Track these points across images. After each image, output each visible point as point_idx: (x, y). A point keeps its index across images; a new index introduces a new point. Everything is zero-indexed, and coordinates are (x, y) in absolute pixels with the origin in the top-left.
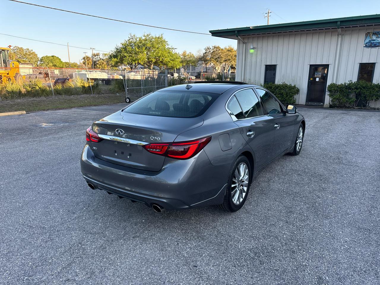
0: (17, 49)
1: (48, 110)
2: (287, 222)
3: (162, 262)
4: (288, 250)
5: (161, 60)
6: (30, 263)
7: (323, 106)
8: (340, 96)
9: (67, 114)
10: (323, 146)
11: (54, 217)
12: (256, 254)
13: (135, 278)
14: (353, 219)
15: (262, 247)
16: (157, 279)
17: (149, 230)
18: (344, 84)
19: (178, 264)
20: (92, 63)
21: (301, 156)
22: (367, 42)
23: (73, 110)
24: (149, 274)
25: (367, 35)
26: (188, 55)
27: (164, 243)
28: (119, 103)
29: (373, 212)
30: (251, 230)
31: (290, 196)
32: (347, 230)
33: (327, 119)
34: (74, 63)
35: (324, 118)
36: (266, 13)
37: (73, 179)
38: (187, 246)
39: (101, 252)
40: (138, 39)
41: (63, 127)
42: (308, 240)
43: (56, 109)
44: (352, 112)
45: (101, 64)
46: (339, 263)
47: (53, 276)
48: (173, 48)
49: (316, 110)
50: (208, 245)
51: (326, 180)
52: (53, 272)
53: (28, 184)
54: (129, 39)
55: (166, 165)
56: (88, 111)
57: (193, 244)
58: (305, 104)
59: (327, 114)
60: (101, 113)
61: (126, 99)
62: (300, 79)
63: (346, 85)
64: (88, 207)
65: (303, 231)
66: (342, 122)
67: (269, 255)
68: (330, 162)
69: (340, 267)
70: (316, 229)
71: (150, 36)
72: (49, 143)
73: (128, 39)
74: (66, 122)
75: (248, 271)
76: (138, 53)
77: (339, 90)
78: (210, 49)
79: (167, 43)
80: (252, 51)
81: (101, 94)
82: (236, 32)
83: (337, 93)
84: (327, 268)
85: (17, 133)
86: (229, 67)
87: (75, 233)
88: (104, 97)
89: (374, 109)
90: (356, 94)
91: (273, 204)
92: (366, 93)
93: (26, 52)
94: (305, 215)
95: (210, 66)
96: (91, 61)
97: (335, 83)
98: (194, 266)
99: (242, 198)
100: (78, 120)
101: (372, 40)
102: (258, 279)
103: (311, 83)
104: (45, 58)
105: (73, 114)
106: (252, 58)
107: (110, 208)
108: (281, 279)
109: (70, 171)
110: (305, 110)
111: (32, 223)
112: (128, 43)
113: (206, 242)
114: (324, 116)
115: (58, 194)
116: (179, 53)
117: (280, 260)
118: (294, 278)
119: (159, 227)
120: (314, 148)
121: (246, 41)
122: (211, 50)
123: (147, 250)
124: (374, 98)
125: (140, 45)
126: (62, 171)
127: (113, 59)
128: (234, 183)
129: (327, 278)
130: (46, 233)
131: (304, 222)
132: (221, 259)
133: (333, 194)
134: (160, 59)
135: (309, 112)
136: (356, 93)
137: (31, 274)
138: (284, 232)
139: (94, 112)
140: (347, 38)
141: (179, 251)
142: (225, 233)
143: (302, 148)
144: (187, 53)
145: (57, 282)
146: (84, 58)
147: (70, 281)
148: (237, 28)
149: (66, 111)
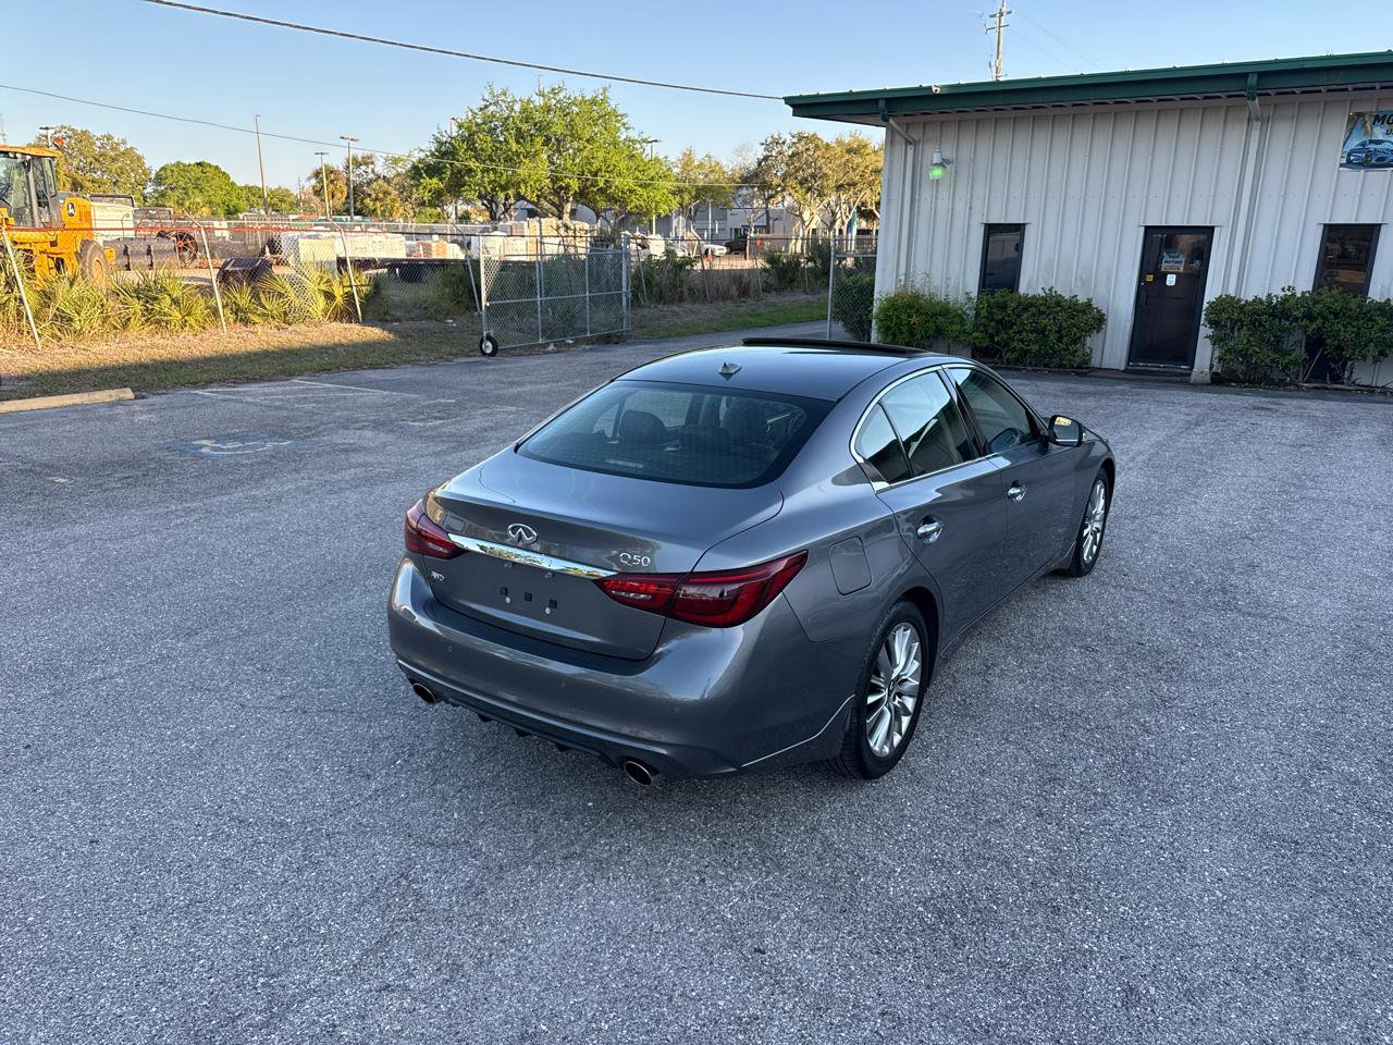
0: (70, 137)
1: (207, 384)
2: (1040, 814)
3: (658, 938)
4: (1039, 903)
5: (601, 185)
6: (265, 937)
7: (1190, 374)
8: (1249, 341)
9: (279, 400)
10: (1176, 542)
11: (308, 791)
12: (941, 914)
13: (582, 983)
14: (1251, 806)
15: (960, 895)
16: (649, 988)
17: (612, 836)
18: (1264, 298)
19: (708, 942)
20: (345, 194)
21: (1096, 580)
22: (1353, 147)
23: (296, 384)
24: (623, 972)
25: (1355, 121)
26: (701, 165)
27: (660, 877)
28: (456, 355)
29: (1315, 782)
30: (928, 839)
31: (1054, 727)
32: (1227, 843)
33: (1199, 430)
34: (280, 188)
35: (1190, 426)
36: (991, 16)
37: (344, 658)
38: (731, 889)
39: (472, 904)
40: (517, 108)
41: (274, 457)
42: (1102, 873)
43: (236, 383)
44: (1290, 404)
45: (381, 195)
46: (1192, 946)
47: (338, 974)
48: (645, 141)
49: (1163, 392)
50: (794, 886)
51: (1173, 669)
52: (339, 964)
53: (200, 674)
54: (486, 107)
55: (668, 640)
56: (353, 391)
57: (748, 882)
58: (1122, 368)
59: (1198, 410)
60: (399, 399)
61: (482, 341)
62: (1109, 278)
63: (1275, 301)
64: (411, 755)
65: (1089, 843)
66: (1249, 443)
67: (984, 919)
68: (1195, 604)
69: (1192, 958)
70: (1130, 836)
71: (561, 95)
72: (238, 519)
73: (483, 103)
74: (284, 437)
75: (917, 968)
76: (518, 156)
77: (1247, 320)
78: (784, 143)
79: (625, 120)
80: (937, 173)
81: (392, 321)
82: (882, 104)
83: (1239, 330)
84: (1152, 962)
85: (120, 479)
86: (850, 210)
87: (381, 843)
88: (405, 334)
89: (1371, 392)
90: (1308, 337)
91: (998, 754)
92: (1342, 333)
93: (103, 146)
94: (1099, 790)
95: (781, 207)
96: (341, 184)
97: (1233, 295)
98: (756, 950)
99: (900, 733)
100: (322, 427)
101: (1371, 142)
102: (948, 991)
103: (1149, 292)
104: (172, 171)
105: (299, 401)
106: (936, 198)
107: (480, 759)
108: (1015, 993)
109: (331, 627)
110: (1123, 393)
111: (242, 807)
112: (479, 121)
113: (789, 877)
114: (1187, 418)
115: (305, 712)
116: (666, 157)
117: (1013, 934)
118: (1052, 988)
119: (640, 826)
120: (1144, 549)
121: (916, 134)
122: (785, 148)
123: (610, 899)
124: (1372, 350)
125: (525, 127)
126: (305, 628)
127: (426, 181)
128: (876, 690)
129: (1152, 991)
130: (293, 843)
131: (1094, 814)
132: (837, 929)
133: (1194, 719)
134: (596, 181)
135: (1137, 402)
136: (1306, 331)
137: (274, 969)
138: (1028, 847)
139: (373, 396)
140: (1281, 133)
141: (708, 904)
142: (847, 847)
143: (1103, 547)
144: (698, 157)
145: (355, 993)
146: (317, 174)
147: (393, 990)
148: (885, 91)
149: (273, 390)
